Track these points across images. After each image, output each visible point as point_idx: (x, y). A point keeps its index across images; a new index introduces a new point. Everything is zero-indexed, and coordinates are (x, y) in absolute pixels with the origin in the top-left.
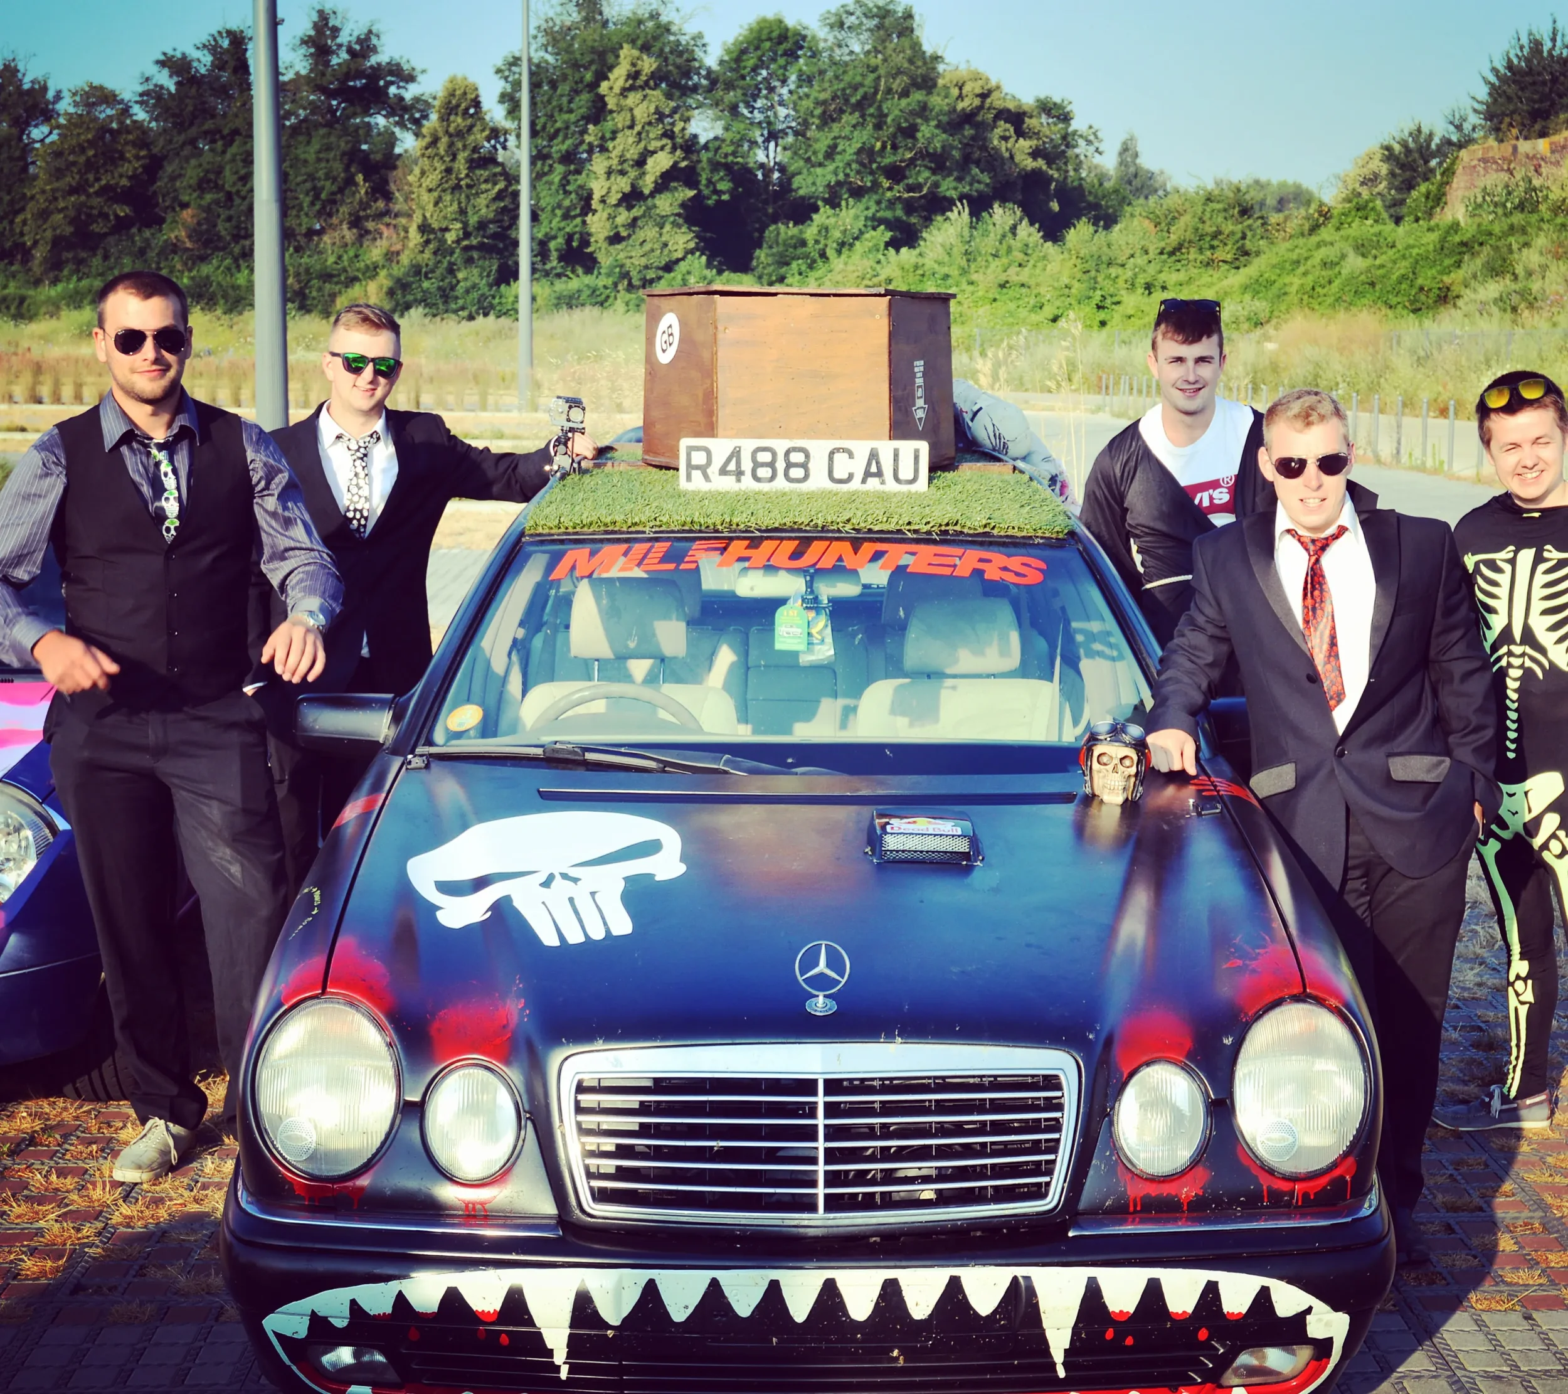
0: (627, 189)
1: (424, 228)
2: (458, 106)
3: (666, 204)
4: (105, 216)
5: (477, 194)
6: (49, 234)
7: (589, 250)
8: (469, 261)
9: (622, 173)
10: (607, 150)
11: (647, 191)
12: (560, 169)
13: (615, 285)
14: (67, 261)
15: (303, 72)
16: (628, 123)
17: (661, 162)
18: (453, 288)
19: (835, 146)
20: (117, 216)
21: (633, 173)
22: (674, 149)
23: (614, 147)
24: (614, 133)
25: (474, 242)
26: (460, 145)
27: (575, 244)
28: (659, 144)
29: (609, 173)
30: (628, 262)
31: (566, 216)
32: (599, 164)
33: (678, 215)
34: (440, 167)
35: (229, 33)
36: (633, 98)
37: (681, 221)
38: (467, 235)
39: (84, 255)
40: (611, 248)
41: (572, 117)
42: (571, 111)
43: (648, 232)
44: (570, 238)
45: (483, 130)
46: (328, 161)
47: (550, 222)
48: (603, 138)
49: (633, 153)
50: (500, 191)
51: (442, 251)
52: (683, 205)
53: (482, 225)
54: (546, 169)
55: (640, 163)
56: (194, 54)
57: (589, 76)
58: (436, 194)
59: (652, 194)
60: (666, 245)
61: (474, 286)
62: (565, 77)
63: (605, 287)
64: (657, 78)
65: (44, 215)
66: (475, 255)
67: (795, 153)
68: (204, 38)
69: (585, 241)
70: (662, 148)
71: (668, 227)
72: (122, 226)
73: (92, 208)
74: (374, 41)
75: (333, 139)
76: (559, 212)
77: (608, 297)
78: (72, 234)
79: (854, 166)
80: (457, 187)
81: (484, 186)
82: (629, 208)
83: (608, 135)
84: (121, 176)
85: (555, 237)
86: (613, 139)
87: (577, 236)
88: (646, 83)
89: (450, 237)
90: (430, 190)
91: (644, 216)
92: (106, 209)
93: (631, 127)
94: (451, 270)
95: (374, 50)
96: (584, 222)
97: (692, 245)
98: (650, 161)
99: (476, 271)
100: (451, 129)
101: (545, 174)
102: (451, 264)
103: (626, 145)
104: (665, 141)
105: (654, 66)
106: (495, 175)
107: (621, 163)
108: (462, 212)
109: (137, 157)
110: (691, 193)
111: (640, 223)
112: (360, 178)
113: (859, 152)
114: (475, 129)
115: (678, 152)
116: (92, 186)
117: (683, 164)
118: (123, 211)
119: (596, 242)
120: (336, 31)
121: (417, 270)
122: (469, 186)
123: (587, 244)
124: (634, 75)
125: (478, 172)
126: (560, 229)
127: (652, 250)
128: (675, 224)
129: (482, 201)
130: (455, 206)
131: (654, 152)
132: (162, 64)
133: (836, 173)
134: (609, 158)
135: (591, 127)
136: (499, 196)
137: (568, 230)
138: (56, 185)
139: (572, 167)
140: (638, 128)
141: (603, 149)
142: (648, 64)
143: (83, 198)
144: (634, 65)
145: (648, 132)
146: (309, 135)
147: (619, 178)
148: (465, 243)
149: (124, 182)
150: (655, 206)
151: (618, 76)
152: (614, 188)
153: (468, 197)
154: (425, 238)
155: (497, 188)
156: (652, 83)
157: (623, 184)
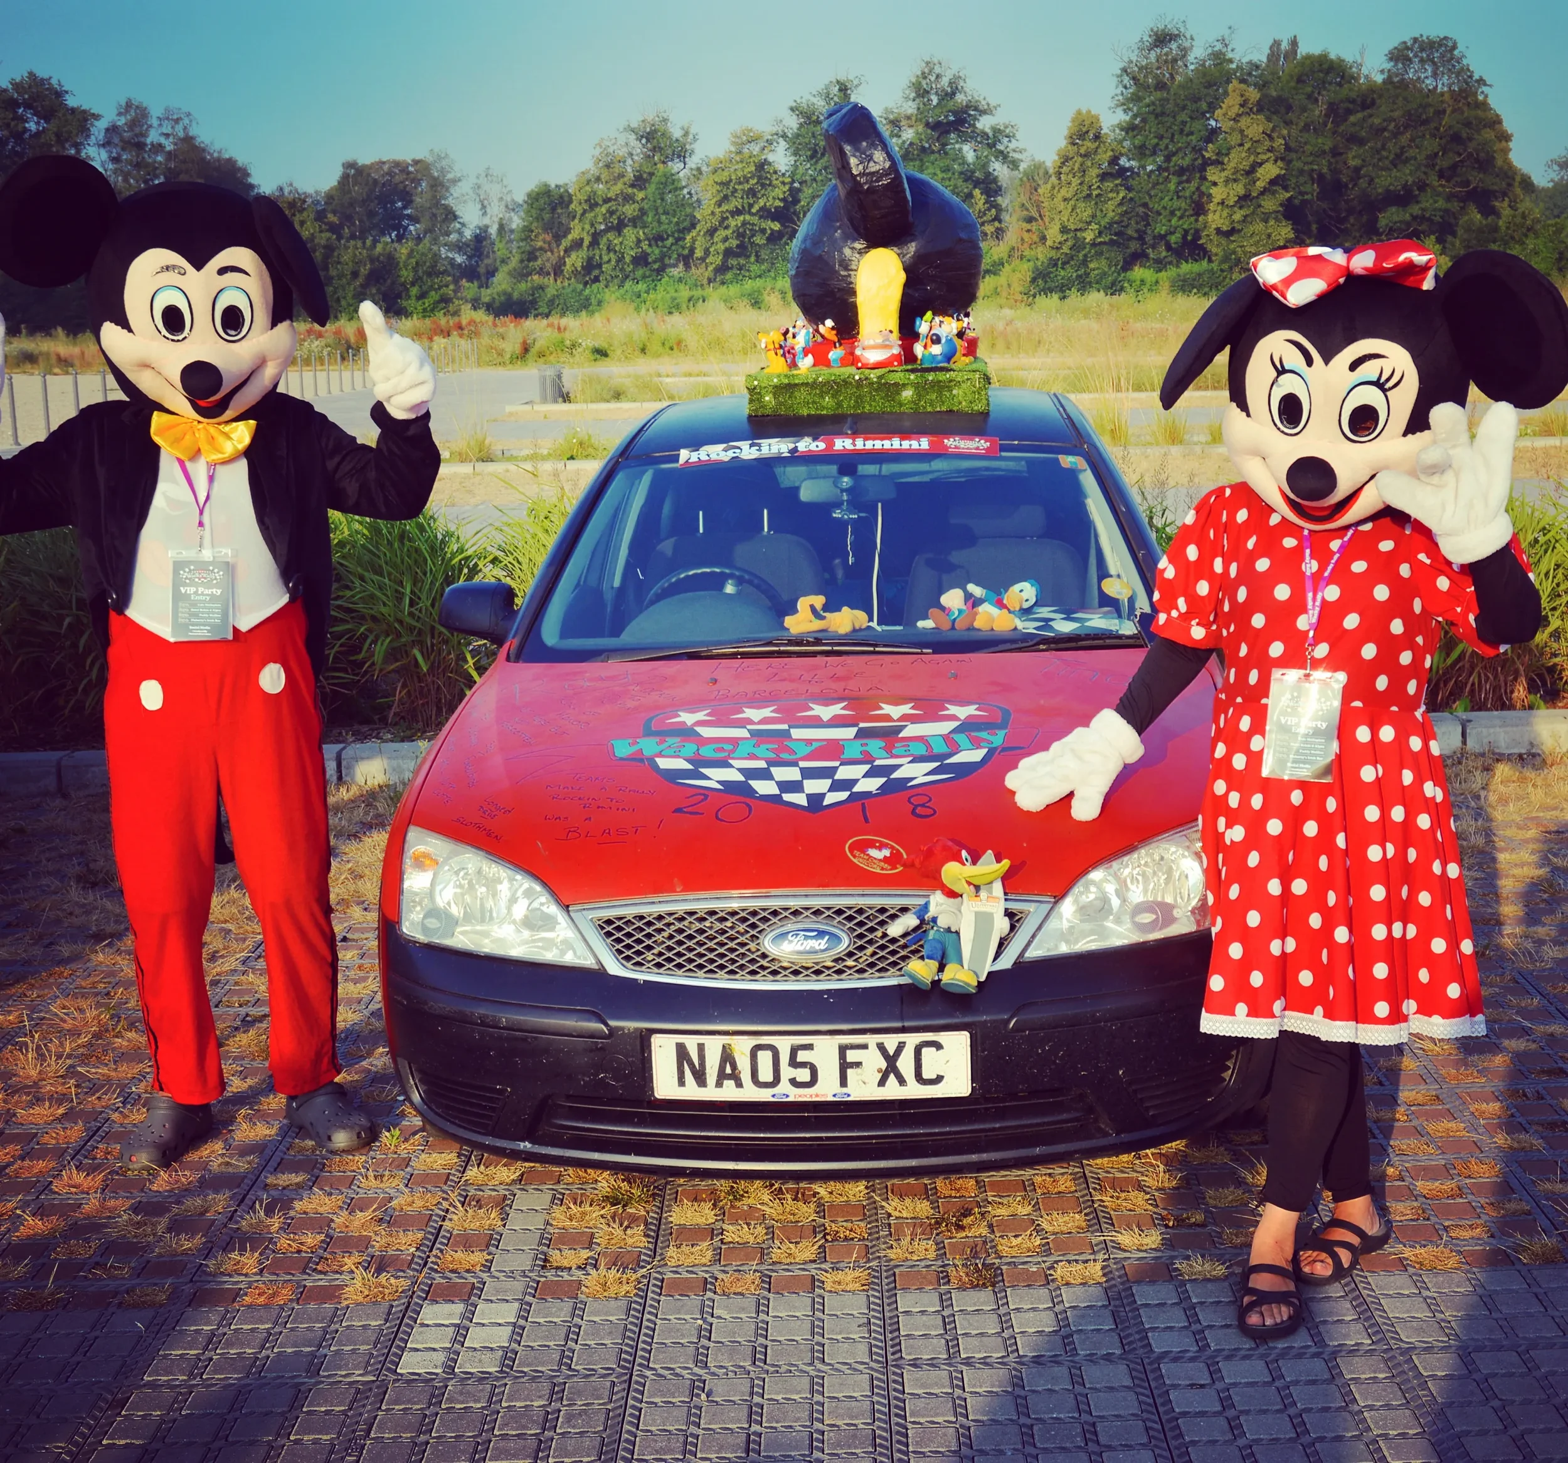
0: (1242, 192)
1: (1064, 230)
2: (1087, 132)
3: (1270, 204)
4: (763, 231)
5: (1105, 202)
6: (721, 247)
7: (1200, 242)
8: (1101, 253)
9: (1235, 180)
10: (1222, 163)
11: (1254, 194)
12: (1174, 180)
13: (1231, 268)
14: (731, 268)
15: (909, 112)
16: (1239, 142)
17: (1270, 171)
18: (1087, 275)
19: (1402, 153)
20: (771, 229)
21: (1244, 180)
22: (1276, 161)
23: (1229, 161)
24: (1229, 149)
25: (1107, 239)
26: (1089, 163)
27: (1189, 238)
28: (1265, 157)
29: (1227, 181)
30: (1239, 249)
31: (1181, 218)
32: (1213, 174)
33: (1278, 212)
34: (1075, 182)
35: (838, 82)
36: (1244, 122)
37: (1280, 217)
38: (1100, 233)
39: (742, 261)
40: (1224, 241)
41: (1193, 138)
42: (1192, 133)
43: (1259, 226)
44: (1186, 232)
45: (1105, 152)
46: (950, 179)
47: (1170, 221)
48: (1217, 154)
49: (1246, 165)
50: (1123, 198)
51: (1078, 245)
52: (1281, 205)
53: (1111, 224)
54: (1161, 180)
55: (1251, 171)
56: (815, 100)
57: (1204, 106)
58: (1072, 202)
59: (1257, 197)
60: (1269, 236)
61: (1105, 274)
62: (1184, 108)
63: (1222, 271)
64: (1260, 107)
65: (712, 232)
66: (1105, 248)
67: (1363, 160)
68: (820, 86)
69: (1197, 235)
70: (1267, 161)
71: (1272, 222)
72: (774, 238)
73: (753, 224)
74: (962, 83)
75: (947, 162)
76: (1178, 213)
77: (1225, 278)
78: (738, 246)
79: (1423, 169)
80: (1089, 196)
81: (1111, 195)
82: (1241, 208)
83: (1224, 151)
84: (774, 198)
85: (1172, 233)
86: (1227, 155)
87: (1192, 231)
88: (1251, 109)
89: (1089, 236)
90: (1065, 200)
91: (1253, 213)
92: (763, 225)
93: (1241, 145)
94: (1085, 262)
95: (962, 90)
96: (1197, 221)
97: (1292, 235)
98: (1260, 171)
99: (1104, 262)
100: (1082, 151)
101: (1158, 184)
102: (1085, 256)
103: (1237, 159)
104: (1269, 155)
105: (1258, 96)
106: (1117, 185)
107: (1233, 174)
108: (1094, 216)
109: (783, 183)
110: (1288, 195)
111: (1249, 219)
112: (977, 192)
113: (1428, 157)
114: (1100, 151)
115: (1279, 163)
116: (751, 206)
117: (1283, 172)
118: (776, 226)
119: (1208, 235)
120: (938, 76)
121: (1054, 263)
122: (1097, 196)
123: (1200, 238)
124: (1242, 106)
125: (1106, 184)
126: (1176, 228)
127: (1258, 242)
128: (1276, 219)
129: (1111, 205)
130: (1089, 212)
131: (1261, 164)
132: (792, 109)
133: (1411, 174)
134: (1224, 170)
135: (1210, 145)
136: (1121, 204)
137: (1185, 226)
138: (725, 207)
139: (1185, 178)
140: (1247, 146)
141: (1218, 162)
142: (1254, 95)
143: (748, 217)
144: (1242, 96)
145: (1256, 148)
146: (921, 160)
147: (1235, 185)
148: (1099, 240)
149: (778, 203)
150: (1260, 206)
151: (1231, 104)
152: (1231, 192)
153: (1096, 203)
154: (1065, 237)
155: (1121, 195)
156: (1255, 109)
157: (1239, 189)
